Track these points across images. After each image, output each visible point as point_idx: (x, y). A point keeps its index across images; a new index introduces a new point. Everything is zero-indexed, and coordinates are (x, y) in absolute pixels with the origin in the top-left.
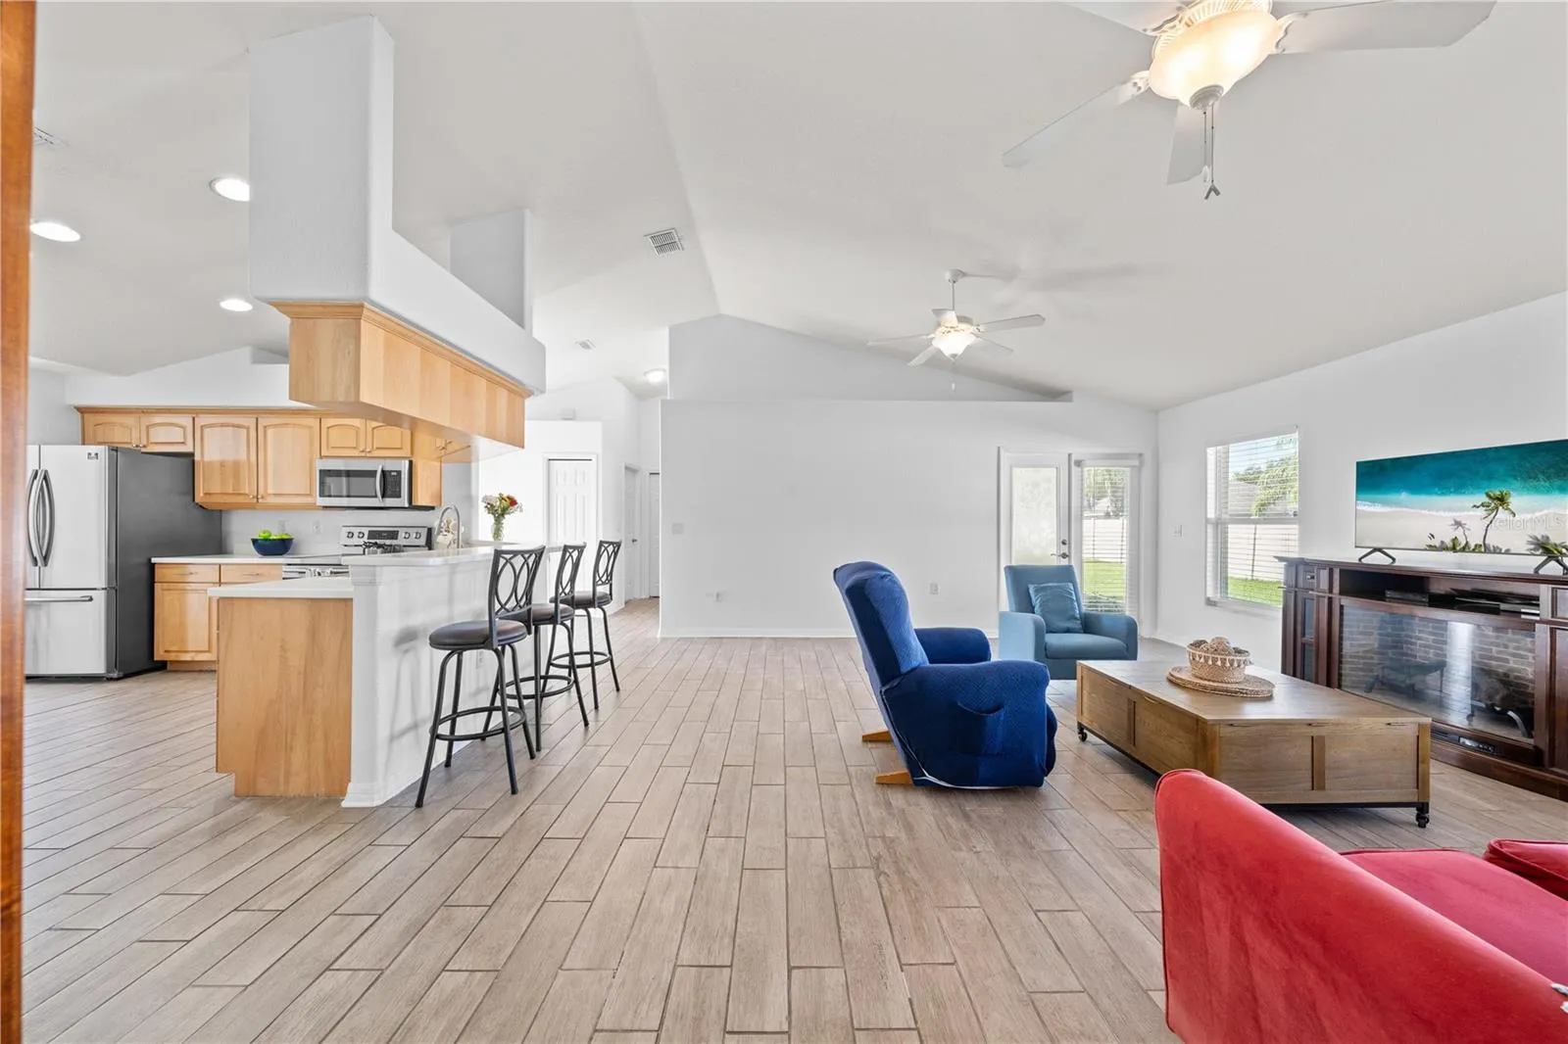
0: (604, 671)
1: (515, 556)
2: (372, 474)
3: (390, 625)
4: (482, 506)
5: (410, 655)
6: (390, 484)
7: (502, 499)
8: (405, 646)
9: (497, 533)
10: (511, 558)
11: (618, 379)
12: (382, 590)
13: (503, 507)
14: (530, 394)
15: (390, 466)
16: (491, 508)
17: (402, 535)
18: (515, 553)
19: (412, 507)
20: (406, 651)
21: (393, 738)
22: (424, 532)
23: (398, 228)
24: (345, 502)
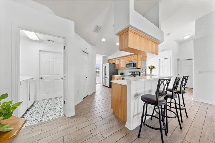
0: (183, 111)
1: (164, 81)
2: (132, 64)
3: (133, 93)
4: (148, 68)
5: (137, 99)
6: (134, 65)
7: (152, 66)
8: (136, 97)
9: (151, 73)
10: (163, 81)
11: (175, 41)
12: (132, 85)
13: (152, 68)
14: (160, 43)
15: (134, 62)
16: (150, 68)
17: (136, 73)
18: (164, 80)
19: (137, 69)
20: (136, 98)
21: (134, 116)
22: (139, 72)
23: (135, 9)
24: (129, 68)
